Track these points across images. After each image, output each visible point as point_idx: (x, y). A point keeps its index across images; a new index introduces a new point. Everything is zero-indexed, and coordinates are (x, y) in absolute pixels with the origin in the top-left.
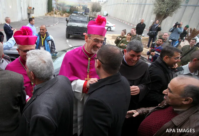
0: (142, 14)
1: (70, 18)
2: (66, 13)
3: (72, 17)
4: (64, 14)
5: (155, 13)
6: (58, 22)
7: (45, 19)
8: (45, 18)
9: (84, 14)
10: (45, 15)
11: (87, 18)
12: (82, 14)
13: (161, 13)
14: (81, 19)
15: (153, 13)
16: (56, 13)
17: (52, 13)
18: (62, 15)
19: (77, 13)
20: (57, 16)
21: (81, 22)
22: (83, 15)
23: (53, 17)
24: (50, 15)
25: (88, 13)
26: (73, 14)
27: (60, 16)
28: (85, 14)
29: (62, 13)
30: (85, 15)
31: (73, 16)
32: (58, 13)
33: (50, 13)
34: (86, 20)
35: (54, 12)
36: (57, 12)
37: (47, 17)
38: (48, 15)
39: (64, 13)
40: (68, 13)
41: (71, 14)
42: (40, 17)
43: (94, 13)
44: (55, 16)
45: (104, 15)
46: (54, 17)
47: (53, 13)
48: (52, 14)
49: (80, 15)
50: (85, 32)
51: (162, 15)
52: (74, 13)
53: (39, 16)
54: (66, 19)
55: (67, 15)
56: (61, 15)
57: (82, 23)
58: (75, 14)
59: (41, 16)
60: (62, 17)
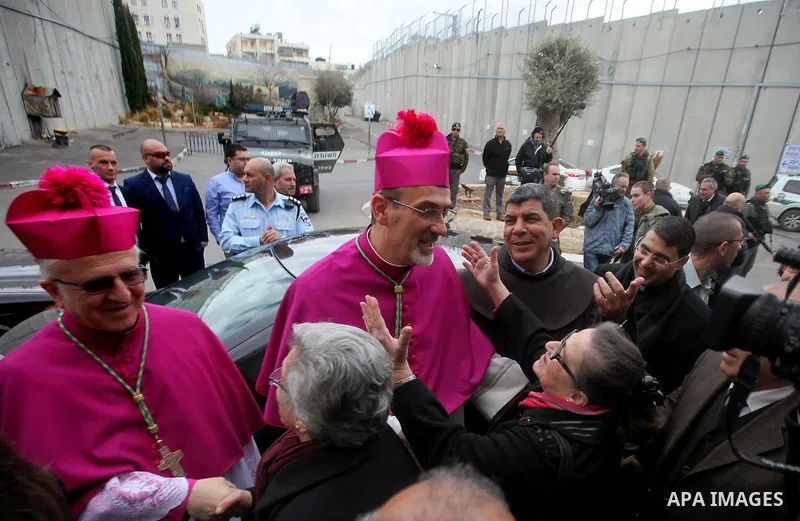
0: (493, 110)
1: (235, 133)
2: (216, 114)
3: (242, 128)
4: (208, 118)
5: (533, 105)
6: (185, 150)
7: (122, 137)
8: (123, 134)
9: (288, 114)
10: (116, 122)
11: (306, 129)
12: (283, 115)
13: (550, 107)
14: (282, 133)
15: (525, 107)
16: (168, 115)
17: (150, 114)
18: (199, 123)
19: (261, 113)
20: (174, 124)
21: (282, 144)
22: (288, 120)
23: (157, 128)
24: (143, 120)
25: (305, 110)
26: (243, 116)
27: (192, 125)
28: (295, 113)
29: (195, 115)
30: (295, 119)
31: (246, 121)
32: (180, 112)
33: (144, 114)
34: (303, 139)
35: (159, 111)
36: (175, 110)
37: (133, 131)
38: (135, 124)
39: (206, 114)
40: (224, 111)
41: (237, 115)
42: (95, 129)
43: (329, 110)
44: (168, 125)
45: (366, 116)
46: (163, 131)
47: (155, 112)
48: (153, 116)
49: (273, 117)
50: (307, 184)
51: (554, 111)
52: (250, 112)
53: (91, 126)
54: (220, 136)
55: (217, 122)
56: (192, 122)
57: (286, 148)
58: (253, 116)
59: (99, 125)
60: (198, 129)
